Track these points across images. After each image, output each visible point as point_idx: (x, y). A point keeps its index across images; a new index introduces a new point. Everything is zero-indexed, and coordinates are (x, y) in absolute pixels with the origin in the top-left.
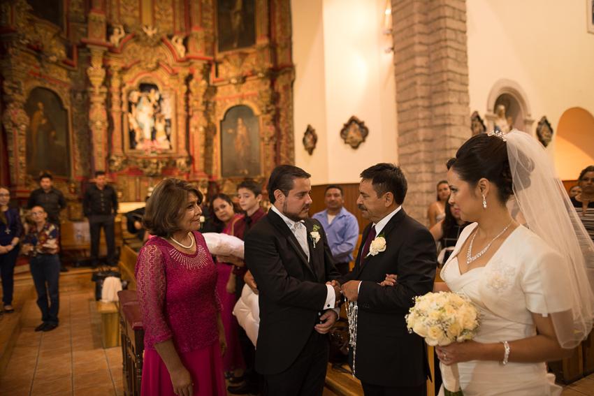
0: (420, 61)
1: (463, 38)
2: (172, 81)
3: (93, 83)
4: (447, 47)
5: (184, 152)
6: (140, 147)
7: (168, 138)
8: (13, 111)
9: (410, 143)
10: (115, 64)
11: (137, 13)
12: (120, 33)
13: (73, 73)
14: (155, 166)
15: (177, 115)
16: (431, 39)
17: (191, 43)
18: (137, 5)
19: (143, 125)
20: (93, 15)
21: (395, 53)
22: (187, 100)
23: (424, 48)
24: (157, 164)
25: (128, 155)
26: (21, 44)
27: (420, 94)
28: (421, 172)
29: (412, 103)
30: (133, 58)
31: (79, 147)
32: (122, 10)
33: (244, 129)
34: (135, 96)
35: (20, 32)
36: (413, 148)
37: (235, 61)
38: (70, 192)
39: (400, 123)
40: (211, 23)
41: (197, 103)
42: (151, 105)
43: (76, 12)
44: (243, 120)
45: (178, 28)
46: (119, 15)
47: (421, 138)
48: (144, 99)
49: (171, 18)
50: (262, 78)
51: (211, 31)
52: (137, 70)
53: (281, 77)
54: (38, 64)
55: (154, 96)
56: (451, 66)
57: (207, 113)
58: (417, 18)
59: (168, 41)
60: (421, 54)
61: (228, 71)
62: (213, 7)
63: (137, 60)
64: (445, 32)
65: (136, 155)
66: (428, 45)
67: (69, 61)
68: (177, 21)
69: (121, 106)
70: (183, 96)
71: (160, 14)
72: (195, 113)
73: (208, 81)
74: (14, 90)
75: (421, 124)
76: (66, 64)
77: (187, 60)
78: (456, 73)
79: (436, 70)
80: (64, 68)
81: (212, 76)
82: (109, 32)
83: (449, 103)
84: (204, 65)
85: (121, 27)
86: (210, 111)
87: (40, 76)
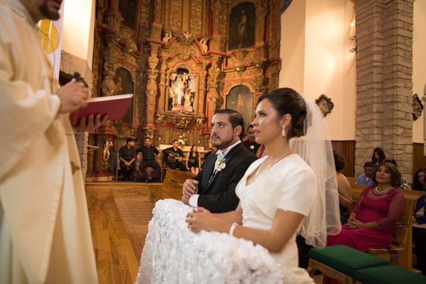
0: (376, 58)
1: (409, 42)
2: (198, 68)
3: (151, 67)
4: (398, 48)
5: (202, 115)
6: (174, 109)
7: (192, 105)
8: (108, 81)
9: (366, 114)
10: (165, 55)
11: (179, 24)
12: (169, 36)
13: (139, 60)
14: (184, 122)
15: (199, 90)
16: (386, 43)
17: (211, 43)
18: (180, 19)
19: (177, 95)
20: (154, 24)
21: (356, 53)
22: (206, 80)
23: (381, 49)
24: (185, 121)
25: (167, 114)
26: (117, 41)
27: (375, 80)
28: (374, 134)
29: (369, 86)
30: (175, 52)
31: (138, 107)
32: (171, 22)
33: (243, 102)
34: (174, 75)
35: (117, 34)
36: (369, 117)
37: (240, 56)
38: (131, 134)
39: (358, 100)
40: (224, 31)
41: (213, 83)
42: (183, 82)
43: (144, 23)
44: (241, 96)
45: (204, 34)
46: (169, 24)
47: (375, 110)
48: (179, 79)
49: (200, 28)
50: (258, 68)
51: (224, 36)
52: (177, 59)
53: (270, 67)
54: (122, 54)
55: (185, 76)
56: (400, 61)
57: (219, 90)
58: (376, 29)
59: (197, 42)
60: (377, 53)
61: (234, 62)
62: (226, 22)
63: (178, 53)
64: (397, 38)
65: (171, 114)
66: (383, 47)
67: (139, 53)
68: (204, 29)
69: (165, 82)
70: (204, 78)
71: (193, 24)
72: (211, 89)
73: (221, 69)
74: (109, 68)
75: (375, 100)
76: (136, 54)
77: (209, 55)
78: (403, 66)
79: (388, 64)
80: (134, 56)
81: (223, 66)
82: (163, 36)
83: (397, 87)
84: (219, 58)
85: (170, 32)
86: (220, 88)
87: (122, 61)
